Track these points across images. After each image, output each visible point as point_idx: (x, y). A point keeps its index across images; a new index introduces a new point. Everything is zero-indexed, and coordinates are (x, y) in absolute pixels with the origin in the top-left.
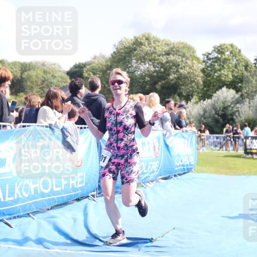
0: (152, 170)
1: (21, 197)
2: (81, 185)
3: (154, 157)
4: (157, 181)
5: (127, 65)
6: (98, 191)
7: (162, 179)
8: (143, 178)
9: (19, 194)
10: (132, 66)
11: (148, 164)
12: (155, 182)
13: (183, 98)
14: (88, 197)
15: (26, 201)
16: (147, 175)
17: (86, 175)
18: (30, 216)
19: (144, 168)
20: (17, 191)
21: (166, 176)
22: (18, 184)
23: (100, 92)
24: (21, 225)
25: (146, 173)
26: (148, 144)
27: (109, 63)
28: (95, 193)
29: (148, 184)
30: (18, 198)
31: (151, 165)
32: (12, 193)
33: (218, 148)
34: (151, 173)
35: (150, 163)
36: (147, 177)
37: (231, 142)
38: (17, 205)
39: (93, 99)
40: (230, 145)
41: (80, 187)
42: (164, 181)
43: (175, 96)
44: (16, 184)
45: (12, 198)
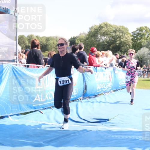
0: (108, 87)
1: (48, 99)
2: (76, 94)
3: (109, 81)
4: (111, 92)
5: (96, 38)
6: (83, 97)
7: (113, 91)
8: (104, 91)
9: (48, 98)
10: (98, 38)
11: (106, 84)
12: (109, 93)
13: (123, 53)
14: (78, 99)
15: (51, 101)
16: (106, 89)
17: (78, 89)
18: (51, 109)
19: (104, 86)
20: (46, 97)
21: (114, 90)
22: (47, 93)
23: (84, 50)
24: (47, 113)
25: (105, 88)
26: (106, 74)
27: (87, 37)
28: (81, 98)
29: (106, 93)
30: (47, 100)
31: (108, 85)
32: (44, 98)
33: (139, 76)
34: (108, 88)
35: (107, 84)
36: (106, 90)
37: (146, 73)
38: (46, 103)
39: (80, 54)
40: (145, 75)
41: (75, 95)
42: (114, 92)
43: (119, 52)
44: (46, 93)
45: (44, 100)
